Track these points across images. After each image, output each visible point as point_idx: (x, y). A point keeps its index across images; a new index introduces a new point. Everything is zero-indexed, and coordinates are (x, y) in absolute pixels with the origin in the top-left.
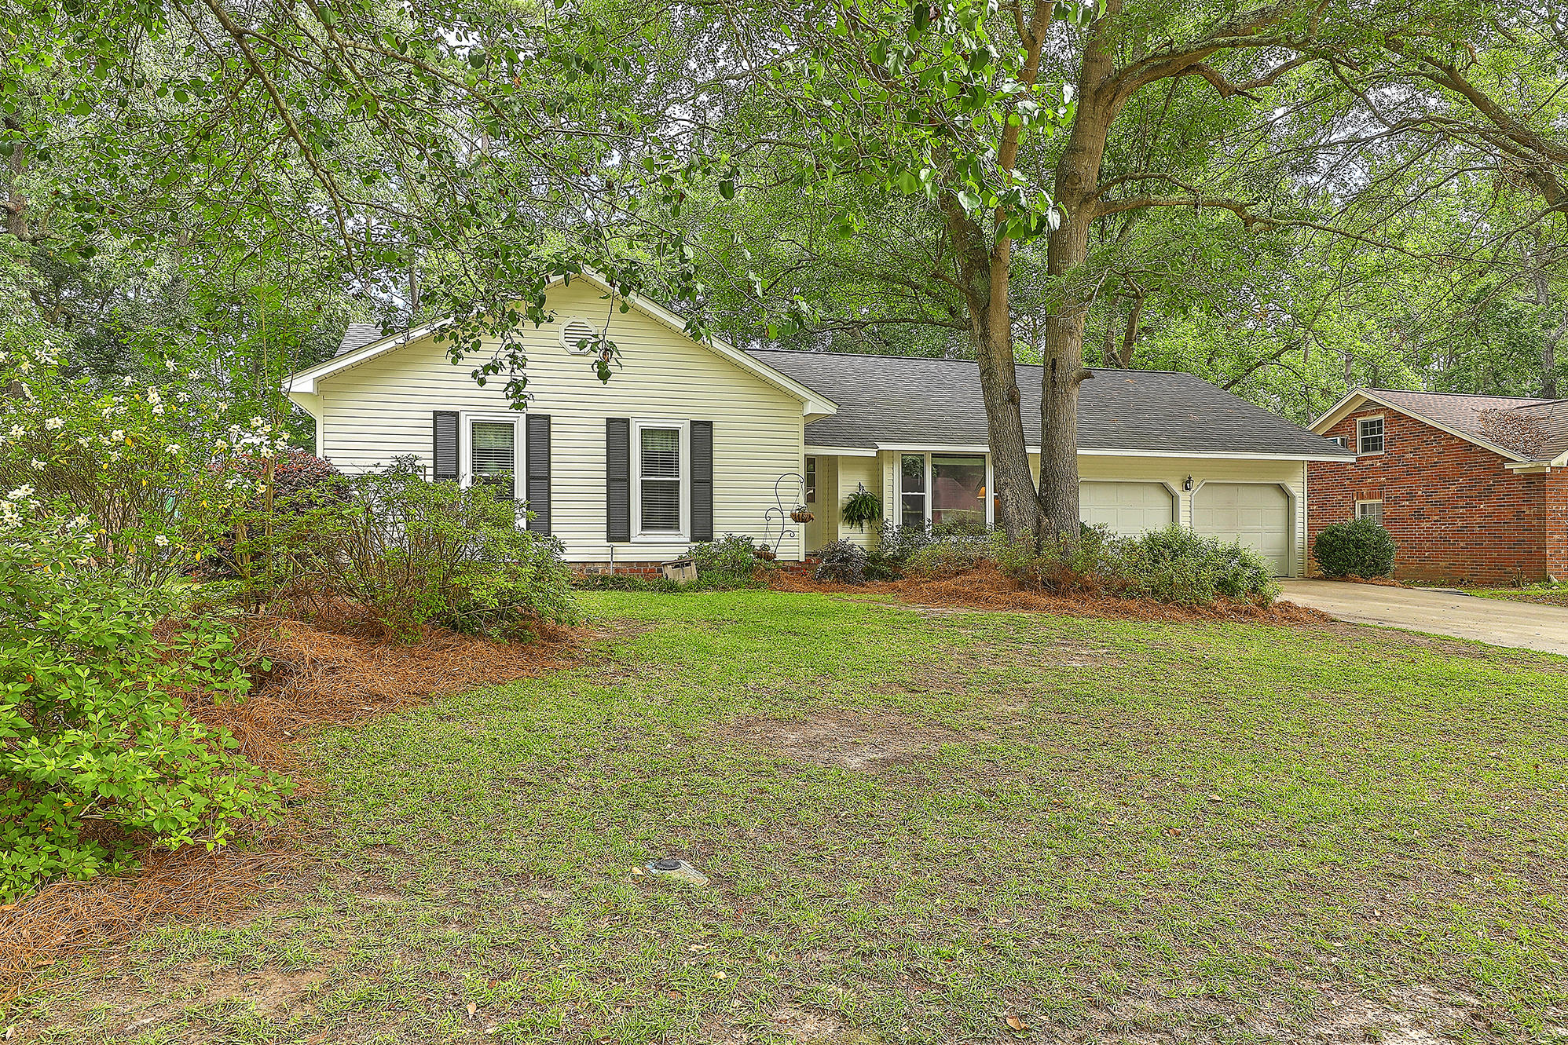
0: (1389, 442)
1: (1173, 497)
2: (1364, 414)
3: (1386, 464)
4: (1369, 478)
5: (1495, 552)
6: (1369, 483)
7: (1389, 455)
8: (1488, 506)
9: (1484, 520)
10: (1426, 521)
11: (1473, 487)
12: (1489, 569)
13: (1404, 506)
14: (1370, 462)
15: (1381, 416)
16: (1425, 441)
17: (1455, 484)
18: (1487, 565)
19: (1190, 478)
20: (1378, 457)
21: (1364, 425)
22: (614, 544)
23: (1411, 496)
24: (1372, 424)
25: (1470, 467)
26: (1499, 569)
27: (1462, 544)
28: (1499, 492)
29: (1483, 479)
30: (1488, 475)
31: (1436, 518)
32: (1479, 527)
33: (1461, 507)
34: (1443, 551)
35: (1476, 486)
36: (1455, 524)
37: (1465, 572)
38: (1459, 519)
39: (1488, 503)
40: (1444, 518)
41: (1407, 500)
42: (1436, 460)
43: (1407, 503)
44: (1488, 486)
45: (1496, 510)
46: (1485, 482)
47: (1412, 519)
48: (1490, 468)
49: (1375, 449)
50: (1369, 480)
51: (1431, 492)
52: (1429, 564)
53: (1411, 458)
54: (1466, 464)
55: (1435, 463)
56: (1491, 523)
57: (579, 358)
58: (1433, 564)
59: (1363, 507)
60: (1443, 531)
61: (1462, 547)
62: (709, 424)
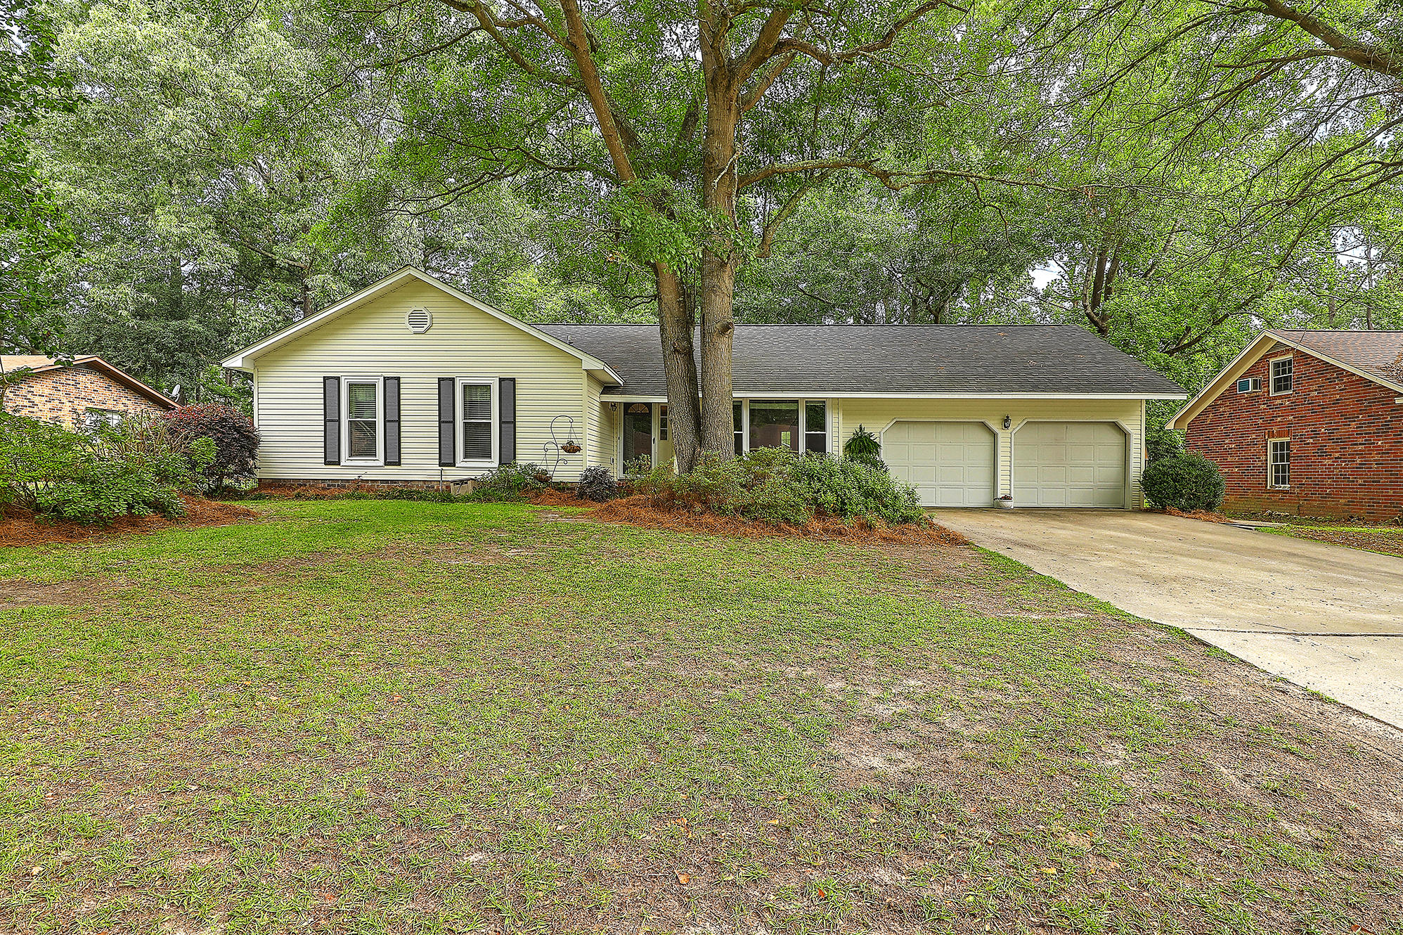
0: (1296, 381)
1: (994, 435)
2: (1275, 355)
3: (1293, 403)
4: (1279, 416)
5: (1391, 489)
6: (1279, 422)
7: (1296, 393)
8: (1385, 443)
9: (1381, 457)
10: (1328, 459)
11: (1371, 423)
12: (1385, 506)
13: (1309, 444)
14: (1279, 401)
15: (1290, 356)
16: (1328, 379)
17: (1355, 421)
18: (1383, 503)
19: (1008, 417)
20: (1287, 397)
21: (1277, 365)
22: (444, 468)
23: (1315, 434)
24: (1284, 364)
25: (1369, 403)
26: (1394, 507)
27: (1360, 481)
28: (1396, 428)
29: (1382, 415)
30: (1385, 411)
31: (1337, 455)
32: (1376, 464)
33: (1360, 444)
34: (1343, 488)
35: (1374, 423)
36: (1354, 461)
37: (1362, 509)
38: (1357, 457)
39: (1386, 439)
40: (1344, 455)
41: (1311, 438)
42: (1338, 397)
43: (1311, 441)
44: (1386, 422)
45: (1393, 446)
46: (1383, 418)
47: (1315, 456)
48: (1388, 404)
49: (1286, 388)
50: (1279, 419)
51: (1333, 429)
52: (1329, 501)
53: (1316, 396)
54: (1365, 400)
55: (1337, 400)
56: (1388, 460)
57: (420, 335)
58: (1333, 501)
59: (1275, 445)
60: (1343, 468)
61: (1360, 485)
62: (513, 380)
